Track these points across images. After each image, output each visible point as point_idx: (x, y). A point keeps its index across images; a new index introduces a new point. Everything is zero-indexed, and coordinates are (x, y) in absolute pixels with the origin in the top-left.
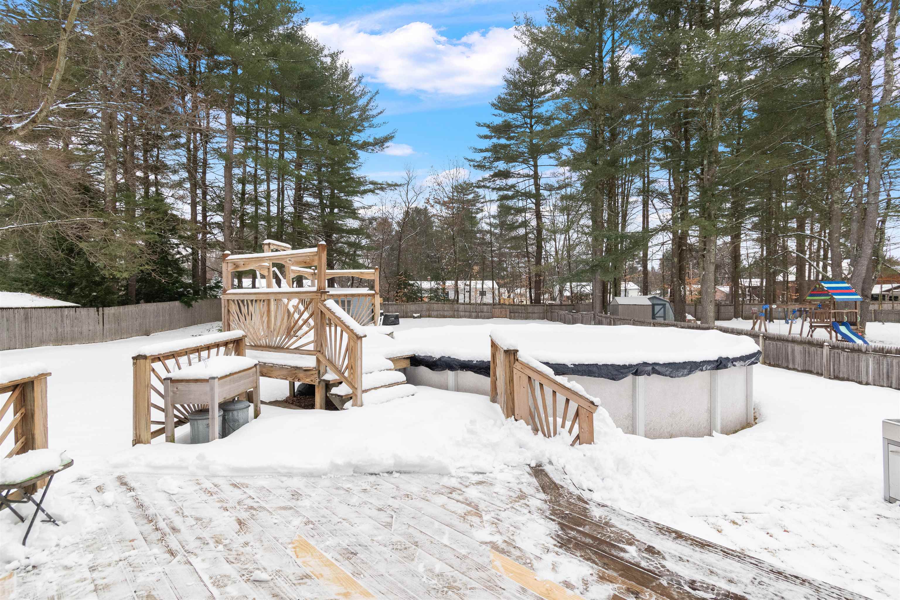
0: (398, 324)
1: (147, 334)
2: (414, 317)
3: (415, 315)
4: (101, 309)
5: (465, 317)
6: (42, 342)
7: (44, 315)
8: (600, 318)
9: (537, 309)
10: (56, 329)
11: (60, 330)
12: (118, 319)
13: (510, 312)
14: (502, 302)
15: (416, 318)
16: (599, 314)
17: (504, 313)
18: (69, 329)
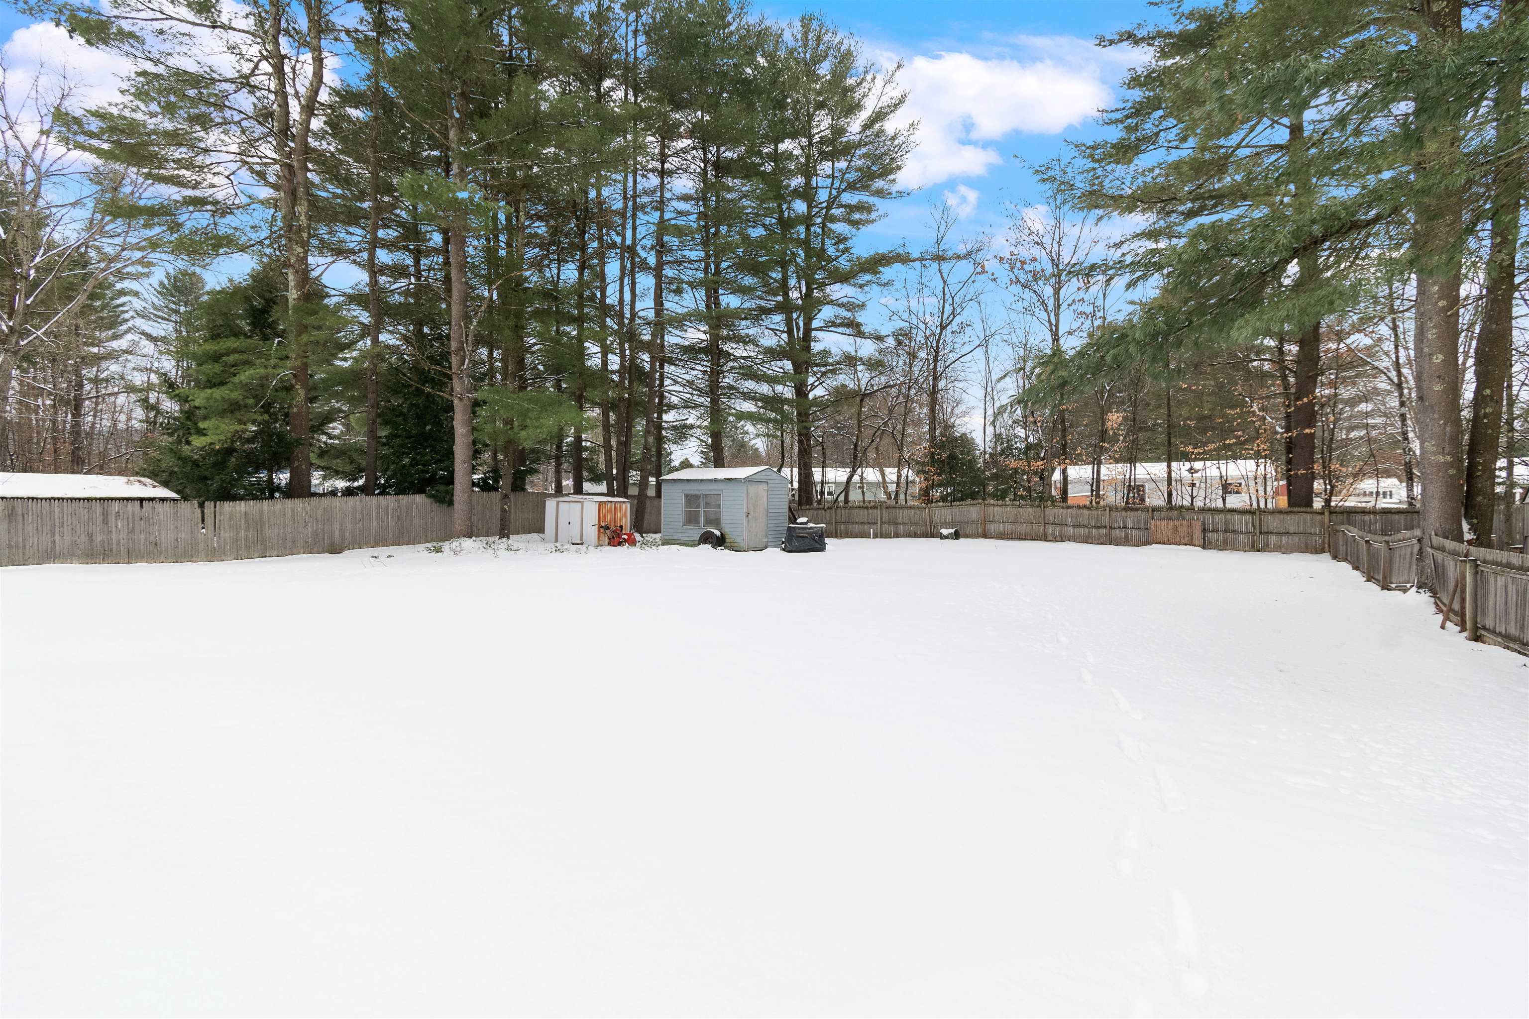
0: (822, 549)
1: (334, 549)
2: (943, 537)
3: (945, 532)
4: (209, 505)
5: (1074, 539)
6: (49, 556)
7: (57, 510)
8: (1439, 556)
9: (1292, 522)
10: (90, 536)
11: (99, 538)
12: (258, 524)
13: (1204, 530)
14: (1177, 501)
15: (946, 537)
16: (1438, 541)
17: (1183, 530)
18: (123, 535)
